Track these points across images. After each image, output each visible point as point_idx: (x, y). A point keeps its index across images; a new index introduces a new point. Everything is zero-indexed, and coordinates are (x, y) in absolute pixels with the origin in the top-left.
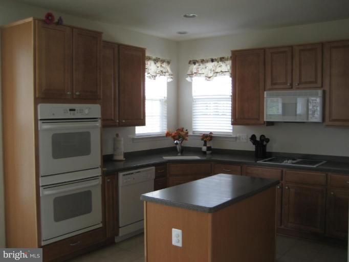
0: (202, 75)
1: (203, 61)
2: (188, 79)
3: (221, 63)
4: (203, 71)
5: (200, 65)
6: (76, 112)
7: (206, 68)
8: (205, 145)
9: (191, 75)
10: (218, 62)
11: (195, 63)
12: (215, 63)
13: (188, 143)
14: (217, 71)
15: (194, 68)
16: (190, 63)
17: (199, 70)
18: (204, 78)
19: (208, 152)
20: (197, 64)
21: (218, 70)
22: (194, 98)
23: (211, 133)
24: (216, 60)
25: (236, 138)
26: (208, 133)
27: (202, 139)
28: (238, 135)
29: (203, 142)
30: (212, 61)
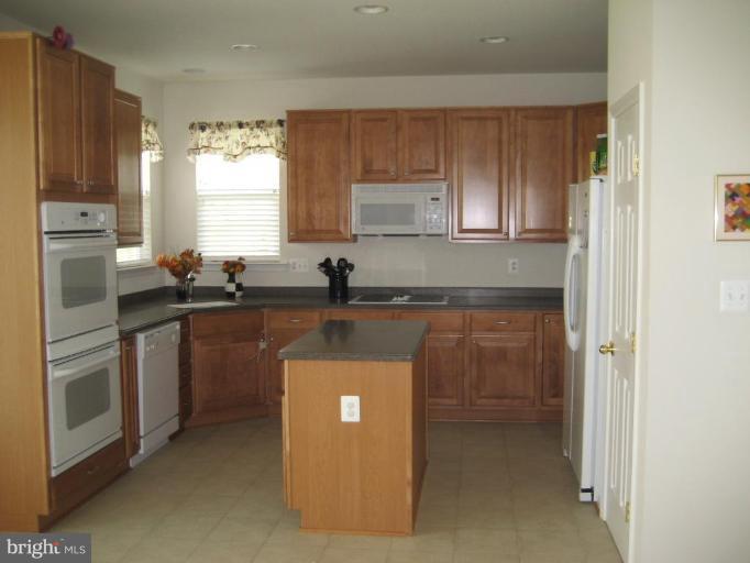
0: (218, 152)
1: (220, 125)
2: (190, 158)
3: (257, 131)
4: (222, 144)
5: (213, 132)
6: (88, 218)
7: (227, 138)
8: (231, 279)
9: (196, 150)
10: (252, 129)
11: (203, 128)
12: (246, 130)
13: (203, 280)
14: (249, 145)
15: (202, 138)
16: (192, 126)
17: (213, 141)
18: (222, 157)
19: (238, 294)
20: (208, 131)
21: (253, 143)
22: (199, 193)
23: (241, 259)
24: (248, 124)
25: (287, 265)
26: (236, 259)
27: (225, 271)
28: (291, 261)
29: (226, 276)
30: (241, 125)
